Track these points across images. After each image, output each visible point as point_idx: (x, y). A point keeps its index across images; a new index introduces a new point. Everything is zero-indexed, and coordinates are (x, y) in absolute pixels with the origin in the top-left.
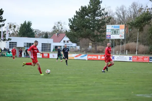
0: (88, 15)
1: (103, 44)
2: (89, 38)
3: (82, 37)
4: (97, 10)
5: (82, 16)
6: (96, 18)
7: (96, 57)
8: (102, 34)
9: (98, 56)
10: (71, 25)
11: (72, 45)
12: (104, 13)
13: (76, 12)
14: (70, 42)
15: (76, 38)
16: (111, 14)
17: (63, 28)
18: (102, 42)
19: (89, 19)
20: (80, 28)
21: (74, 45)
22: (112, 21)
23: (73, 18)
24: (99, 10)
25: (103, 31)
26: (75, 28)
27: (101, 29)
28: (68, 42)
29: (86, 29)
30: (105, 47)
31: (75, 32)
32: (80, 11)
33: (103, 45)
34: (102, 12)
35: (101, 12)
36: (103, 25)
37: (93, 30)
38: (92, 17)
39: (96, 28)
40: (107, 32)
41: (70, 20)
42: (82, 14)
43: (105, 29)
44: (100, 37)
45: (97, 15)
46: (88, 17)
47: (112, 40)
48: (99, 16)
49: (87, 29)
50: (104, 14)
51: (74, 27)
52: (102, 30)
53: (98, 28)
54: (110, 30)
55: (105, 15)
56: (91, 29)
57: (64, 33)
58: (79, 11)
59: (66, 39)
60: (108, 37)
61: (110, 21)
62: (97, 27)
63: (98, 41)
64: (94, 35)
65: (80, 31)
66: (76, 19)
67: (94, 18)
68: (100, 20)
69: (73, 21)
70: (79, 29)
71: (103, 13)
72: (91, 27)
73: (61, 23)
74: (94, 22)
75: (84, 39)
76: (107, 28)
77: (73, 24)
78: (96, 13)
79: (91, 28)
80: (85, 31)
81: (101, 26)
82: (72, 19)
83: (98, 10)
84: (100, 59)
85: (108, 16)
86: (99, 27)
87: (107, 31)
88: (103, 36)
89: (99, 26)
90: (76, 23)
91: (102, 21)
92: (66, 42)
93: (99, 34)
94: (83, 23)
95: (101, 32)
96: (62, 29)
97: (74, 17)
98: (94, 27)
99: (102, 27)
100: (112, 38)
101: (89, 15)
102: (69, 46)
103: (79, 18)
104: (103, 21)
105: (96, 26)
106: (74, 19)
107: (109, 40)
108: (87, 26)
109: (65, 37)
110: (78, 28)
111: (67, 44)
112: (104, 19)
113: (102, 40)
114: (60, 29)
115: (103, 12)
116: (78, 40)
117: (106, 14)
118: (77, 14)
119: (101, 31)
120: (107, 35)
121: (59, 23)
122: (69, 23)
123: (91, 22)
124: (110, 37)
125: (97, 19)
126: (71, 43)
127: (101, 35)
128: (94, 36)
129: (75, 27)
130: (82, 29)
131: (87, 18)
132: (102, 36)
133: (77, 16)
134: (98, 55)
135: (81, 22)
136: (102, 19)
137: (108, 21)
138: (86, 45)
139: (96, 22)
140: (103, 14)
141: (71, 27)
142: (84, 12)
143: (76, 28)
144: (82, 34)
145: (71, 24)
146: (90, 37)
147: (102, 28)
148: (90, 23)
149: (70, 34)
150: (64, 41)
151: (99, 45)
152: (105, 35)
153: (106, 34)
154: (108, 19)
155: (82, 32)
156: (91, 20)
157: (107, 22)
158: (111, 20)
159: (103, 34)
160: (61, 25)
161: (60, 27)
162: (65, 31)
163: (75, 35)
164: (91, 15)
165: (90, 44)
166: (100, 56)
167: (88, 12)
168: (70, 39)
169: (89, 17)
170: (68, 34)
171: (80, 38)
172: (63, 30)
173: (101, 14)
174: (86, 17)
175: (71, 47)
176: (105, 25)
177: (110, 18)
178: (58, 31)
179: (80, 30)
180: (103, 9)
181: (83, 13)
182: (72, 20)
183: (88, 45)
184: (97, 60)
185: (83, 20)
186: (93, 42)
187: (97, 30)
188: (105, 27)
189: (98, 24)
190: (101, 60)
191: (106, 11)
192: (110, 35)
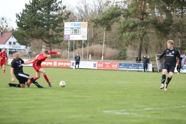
0: (40, 9)
1: (60, 47)
2: (42, 39)
3: (33, 38)
4: (52, 3)
5: (33, 11)
6: (51, 13)
7: (51, 64)
8: (59, 33)
9: (54, 62)
10: (18, 23)
11: (20, 47)
12: (61, 7)
13: (26, 5)
14: (17, 44)
15: (25, 38)
16: (70, 9)
17: (8, 26)
18: (59, 44)
19: (42, 15)
20: (30, 26)
21: (23, 47)
22: (71, 16)
23: (22, 13)
24: (55, 3)
25: (60, 29)
26: (24, 26)
27: (57, 28)
28: (14, 43)
29: (38, 27)
30: (63, 50)
31: (24, 31)
32: (30, 3)
33: (60, 48)
35: (58, 5)
36: (61, 22)
37: (48, 29)
38: (46, 12)
39: (52, 26)
40: (65, 32)
41: (17, 16)
42: (33, 8)
43: (62, 28)
44: (56, 38)
45: (52, 10)
46: (41, 12)
47: (72, 42)
48: (54, 11)
49: (40, 28)
50: (62, 8)
51: (23, 24)
52: (59, 28)
55: (62, 9)
56: (44, 27)
57: (10, 32)
58: (29, 4)
59: (13, 40)
61: (69, 18)
62: (53, 25)
63: (54, 43)
64: (49, 35)
65: (30, 30)
66: (25, 15)
67: (49, 13)
68: (56, 16)
69: (22, 16)
70: (30, 27)
71: (59, 7)
72: (45, 25)
73: (5, 19)
74: (48, 18)
77: (21, 20)
78: (51, 6)
79: (45, 26)
81: (57, 24)
82: (21, 14)
83: (53, 2)
84: (56, 65)
85: (66, 11)
86: (56, 25)
87: (65, 29)
88: (59, 37)
89: (55, 23)
90: (25, 19)
91: (59, 17)
92: (12, 43)
93: (54, 33)
94: (35, 19)
95: (57, 31)
96: (7, 26)
97: (23, 11)
98: (48, 25)
99: (58, 24)
100: (71, 39)
101: (42, 9)
102: (16, 49)
103: (28, 13)
104: (60, 17)
105: (51, 23)
106: (23, 14)
107: (67, 41)
108: (40, 23)
109: (11, 37)
110: (27, 25)
111: (14, 46)
112: (62, 14)
113: (59, 42)
114: (5, 27)
115: (59, 5)
116: (28, 42)
117: (64, 8)
118: (26, 8)
119: (58, 30)
120: (65, 35)
121: (3, 19)
122: (16, 20)
123: (44, 18)
124: (69, 38)
125: (52, 14)
126: (19, 44)
127: (57, 35)
128: (49, 37)
129: (24, 25)
130: (32, 28)
131: (39, 13)
132: (58, 36)
133: (27, 10)
134: (54, 61)
135: (32, 18)
136: (59, 15)
137: (67, 17)
138: (38, 48)
139: (51, 18)
140: (60, 8)
142: (36, 5)
143: (25, 26)
144: (33, 34)
145: (19, 21)
146: (44, 38)
147: (59, 27)
149: (18, 33)
150: (10, 43)
151: (54, 48)
152: (62, 35)
153: (64, 34)
154: (66, 15)
155: (33, 31)
156: (45, 15)
157: (65, 19)
158: (70, 16)
159: (61, 33)
160: (6, 22)
161: (5, 25)
162: (12, 30)
163: (24, 35)
164: (45, 9)
165: (43, 46)
166: (56, 62)
167: (40, 5)
168: (17, 40)
169: (42, 11)
170: (15, 34)
171: (31, 39)
172: (9, 29)
173: (58, 8)
174: (38, 11)
175: (19, 50)
176: (62, 22)
177: (69, 14)
178: (2, 29)
179: (30, 28)
180: (61, 2)
181: (35, 6)
182: (20, 15)
183: (41, 48)
184: (52, 67)
185: (35, 15)
186: (47, 44)
187: (53, 29)
188: (62, 25)
189: (53, 21)
190: (58, 67)
191: (64, 4)
192: (69, 36)
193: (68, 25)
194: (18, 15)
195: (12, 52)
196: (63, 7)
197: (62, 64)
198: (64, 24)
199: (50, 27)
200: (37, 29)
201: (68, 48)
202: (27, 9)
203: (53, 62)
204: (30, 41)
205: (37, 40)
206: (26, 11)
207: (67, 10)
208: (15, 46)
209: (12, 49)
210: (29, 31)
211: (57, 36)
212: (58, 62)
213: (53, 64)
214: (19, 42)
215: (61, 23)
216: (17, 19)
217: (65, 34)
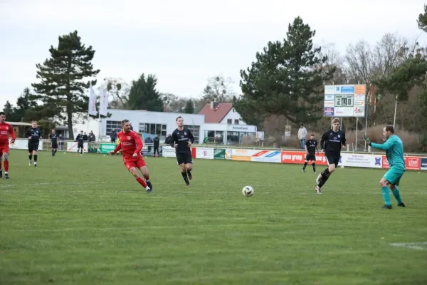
0: (283, 63)
1: (316, 129)
2: (286, 115)
3: (270, 112)
4: (304, 52)
5: (269, 65)
6: (302, 69)
7: (299, 157)
8: (314, 105)
10: (244, 85)
11: (247, 129)
12: (319, 58)
13: (258, 55)
14: (241, 123)
15: (256, 114)
16: (335, 61)
17: (227, 92)
18: (314, 123)
19: (286, 73)
20: (265, 91)
21: (252, 128)
22: (337, 75)
23: (250, 69)
24: (308, 51)
25: (316, 98)
26: (254, 91)
27: (312, 95)
28: (237, 122)
29: (279, 93)
31: (254, 101)
32: (266, 52)
34: (315, 56)
35: (313, 56)
36: (318, 85)
37: (295, 98)
38: (292, 67)
39: (302, 92)
40: (325, 102)
41: (243, 73)
42: (269, 61)
43: (320, 95)
44: (310, 113)
45: (303, 62)
46: (283, 67)
48: (307, 65)
49: (281, 95)
50: (320, 60)
51: (251, 89)
52: (315, 95)
54: (333, 97)
55: (321, 62)
56: (289, 95)
57: (229, 102)
58: (264, 53)
59: (234, 115)
60: (328, 113)
61: (332, 77)
62: (304, 90)
63: (306, 121)
64: (296, 108)
65: (264, 98)
66: (256, 72)
67: (297, 69)
68: (310, 74)
69: (250, 75)
70: (264, 93)
71: (316, 58)
72: (290, 89)
73: (222, 80)
74: (297, 78)
75: (274, 117)
76: (326, 92)
77: (249, 82)
78: (302, 57)
79: (291, 93)
80: (274, 100)
81: (312, 88)
82: (248, 70)
85: (328, 65)
86: (309, 90)
87: (326, 98)
88: (316, 111)
89: (307, 86)
90: (255, 79)
91: (315, 75)
92: (233, 122)
93: (307, 104)
94: (273, 80)
95: (312, 101)
96: (224, 92)
97: (253, 66)
98: (295, 90)
99: (315, 89)
100: (336, 115)
101: (286, 61)
102: (239, 132)
103: (262, 69)
104: (317, 76)
105: (300, 87)
106: (252, 71)
107: (329, 119)
108: (281, 85)
109: (232, 110)
110: (260, 91)
111: (235, 126)
112: (320, 71)
113: (314, 120)
114: (221, 93)
115: (316, 55)
116: (260, 119)
117: (325, 59)
118: (258, 60)
119: (313, 98)
120: (326, 108)
121: (218, 79)
123: (289, 77)
124: (333, 114)
125: (303, 71)
126: (245, 124)
128: (297, 111)
129: (254, 89)
131: (281, 68)
132: (314, 110)
133: (259, 64)
135: (268, 79)
136: (316, 72)
137: (329, 76)
138: (277, 130)
139: (302, 78)
140: (317, 61)
141: (245, 89)
142: (275, 55)
143: (256, 92)
144: (269, 105)
145: (245, 83)
146: (288, 112)
147: (315, 93)
148: (289, 81)
149: (243, 104)
150: (230, 121)
152: (321, 109)
153: (323, 105)
154: (327, 72)
155: (269, 100)
156: (291, 73)
157: (326, 79)
158: (334, 74)
159: (318, 105)
160: (222, 84)
161: (220, 90)
162: (232, 98)
163: (255, 108)
164: (290, 62)
165: (287, 127)
167: (283, 55)
168: (241, 116)
169: (286, 66)
170: (237, 105)
171: (266, 114)
172: (227, 96)
173: (313, 60)
174: (280, 66)
175: (245, 133)
176: (321, 84)
177: (334, 70)
178: (215, 96)
179: (265, 95)
180: (319, 50)
181: (273, 57)
182: (248, 73)
183: (283, 130)
185: (273, 73)
186: (295, 124)
187: (304, 97)
188: (321, 90)
189: (305, 82)
191: (324, 52)
192: (332, 109)
193: (330, 91)
194: (244, 71)
195: (232, 136)
196: (322, 58)
197: (319, 158)
198: (324, 88)
199: (300, 93)
200: (277, 96)
202: (261, 63)
203: (303, 155)
204: (263, 117)
205: (275, 116)
206: (257, 65)
207: (330, 63)
208: (239, 126)
209: (232, 132)
210: (262, 100)
211: (310, 109)
214: (245, 120)
215: (319, 87)
216: (242, 80)
217: (325, 106)
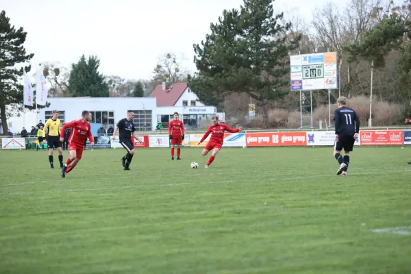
0: (241, 33)
1: (283, 105)
2: (248, 91)
3: (230, 90)
4: (264, 19)
5: (226, 36)
6: (264, 38)
7: (266, 139)
8: (280, 79)
9: (273, 136)
10: (198, 61)
11: (205, 110)
12: (282, 25)
13: (212, 26)
14: (198, 104)
15: (214, 93)
16: (300, 28)
17: (180, 70)
18: (280, 100)
19: (245, 43)
20: (223, 66)
21: (211, 110)
22: (303, 43)
23: (204, 42)
24: (269, 17)
25: (281, 70)
26: (210, 67)
27: (276, 67)
28: (193, 103)
29: (239, 67)
30: (289, 112)
31: (211, 79)
32: (221, 22)
33: (284, 108)
34: (277, 23)
35: (275, 23)
36: (283, 56)
37: (257, 71)
38: (252, 38)
39: (265, 65)
40: (292, 74)
41: (197, 48)
42: (226, 32)
43: (286, 67)
44: (275, 88)
45: (264, 32)
46: (242, 38)
47: (307, 93)
48: (269, 34)
49: (241, 69)
50: (283, 27)
51: (208, 64)
52: (280, 68)
53: (269, 64)
55: (284, 30)
56: (251, 68)
57: (184, 81)
58: (219, 23)
59: (190, 96)
60: (295, 87)
61: (298, 46)
62: (267, 62)
63: (271, 97)
64: (260, 83)
65: (223, 75)
66: (212, 45)
67: (258, 39)
68: (273, 44)
69: (205, 49)
70: (222, 69)
71: (279, 26)
72: (251, 62)
73: (174, 57)
74: (258, 49)
75: (235, 94)
77: (204, 57)
78: (263, 25)
79: (252, 66)
80: (236, 74)
81: (276, 59)
82: (203, 44)
83: (266, 17)
84: (277, 142)
85: (292, 33)
86: (272, 62)
87: (292, 69)
88: (282, 85)
89: (271, 58)
90: (211, 53)
91: (279, 45)
92: (189, 103)
93: (271, 79)
94: (231, 52)
95: (277, 74)
96: (177, 70)
97: (208, 38)
98: (257, 63)
99: (279, 60)
100: (305, 88)
101: (245, 31)
102: (196, 115)
103: (217, 41)
104: (281, 46)
105: (263, 59)
106: (206, 44)
107: (297, 93)
108: (241, 59)
109: (187, 90)
110: (217, 66)
111: (192, 108)
112: (284, 39)
113: (280, 95)
114: (173, 71)
115: (279, 22)
116: (220, 98)
117: (289, 26)
118: (213, 32)
119: (278, 71)
120: (293, 82)
121: (169, 56)
122: (195, 57)
123: (250, 49)
124: (301, 87)
125: (264, 41)
126: (203, 105)
127: (277, 82)
128: (260, 86)
129: (210, 65)
130: (227, 70)
131: (239, 40)
132: (280, 84)
133: (214, 36)
134: (274, 134)
135: (225, 52)
136: (279, 41)
137: (294, 45)
138: (240, 109)
139: (264, 49)
140: (279, 28)
141: (200, 65)
142: (232, 25)
143: (212, 68)
144: (228, 81)
145: (200, 58)
146: (251, 89)
147: (280, 65)
148: (248, 53)
149: (199, 82)
150: (185, 103)
151: (273, 108)
152: (287, 82)
153: (290, 79)
154: (292, 40)
155: (228, 77)
156: (251, 44)
157: (291, 49)
158: (300, 42)
159: (284, 78)
160: (174, 62)
161: (173, 68)
162: (186, 77)
163: (212, 87)
164: (250, 32)
165: (251, 105)
166: (277, 136)
167: (240, 24)
168: (198, 96)
169: (245, 36)
170: (193, 85)
171: (225, 92)
172: (181, 75)
173: (275, 27)
174: (237, 37)
175: (204, 115)
176: (286, 54)
177: (300, 37)
178: (167, 76)
179: (223, 71)
180: (281, 16)
181: (230, 27)
182: (202, 47)
183: (247, 109)
184: (270, 146)
185: (231, 46)
186: (259, 101)
187: (268, 70)
188: (287, 61)
189: (267, 53)
190: (280, 146)
191: (287, 19)
192: (300, 82)
193: (297, 61)
194: (198, 45)
195: (189, 120)
196: (285, 26)
197: (289, 139)
198: (289, 59)
199: (262, 66)
200: (237, 72)
201: (299, 106)
202: (215, 34)
203: (270, 136)
204: (223, 96)
205: (237, 94)
206: (213, 38)
207: (295, 30)
208: (197, 108)
209: (189, 115)
210: (220, 77)
212: (280, 136)
213: (271, 139)
214: (202, 99)
215: (284, 58)
216: (197, 55)
217: (292, 79)
